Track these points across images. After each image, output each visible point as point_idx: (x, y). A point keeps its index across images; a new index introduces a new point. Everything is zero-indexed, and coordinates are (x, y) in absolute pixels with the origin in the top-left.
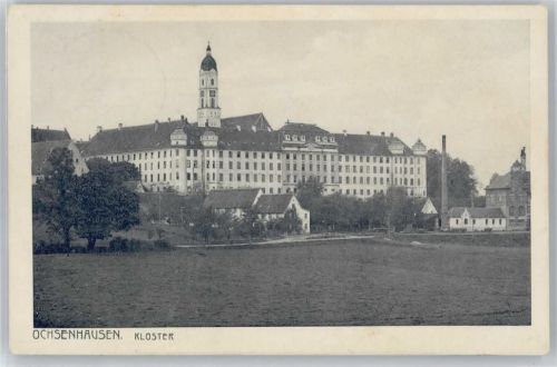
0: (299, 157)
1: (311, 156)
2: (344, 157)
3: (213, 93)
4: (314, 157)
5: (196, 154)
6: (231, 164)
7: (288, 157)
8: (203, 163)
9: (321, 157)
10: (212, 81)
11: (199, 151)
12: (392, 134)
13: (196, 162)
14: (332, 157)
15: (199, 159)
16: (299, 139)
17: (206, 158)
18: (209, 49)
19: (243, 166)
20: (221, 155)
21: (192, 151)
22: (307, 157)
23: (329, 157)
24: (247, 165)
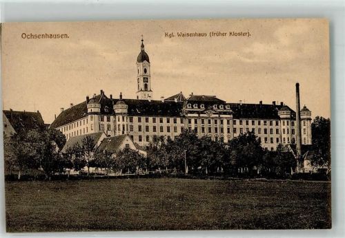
0: (199, 121)
1: (209, 121)
2: (238, 121)
3: (146, 80)
4: (212, 121)
5: (109, 120)
6: (140, 127)
7: (190, 122)
8: (115, 126)
9: (218, 121)
10: (145, 71)
11: (112, 117)
12: (282, 103)
13: (109, 126)
14: (228, 121)
15: (111, 123)
16: (199, 108)
17: (118, 123)
18: (143, 46)
19: (151, 129)
20: (131, 121)
21: (105, 118)
22: (206, 121)
23: (225, 121)
24: (154, 128)
